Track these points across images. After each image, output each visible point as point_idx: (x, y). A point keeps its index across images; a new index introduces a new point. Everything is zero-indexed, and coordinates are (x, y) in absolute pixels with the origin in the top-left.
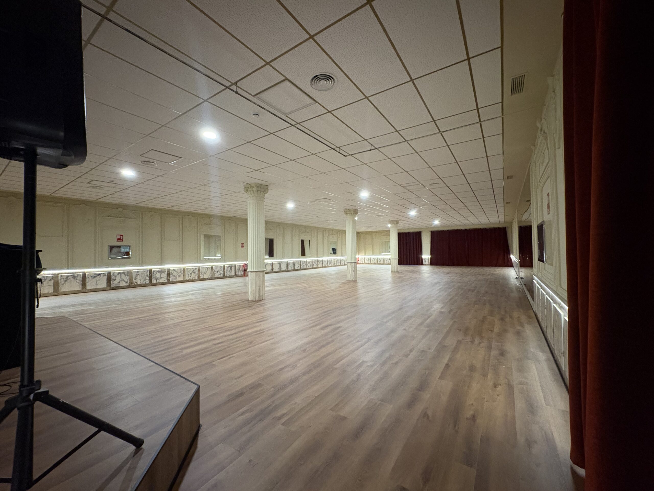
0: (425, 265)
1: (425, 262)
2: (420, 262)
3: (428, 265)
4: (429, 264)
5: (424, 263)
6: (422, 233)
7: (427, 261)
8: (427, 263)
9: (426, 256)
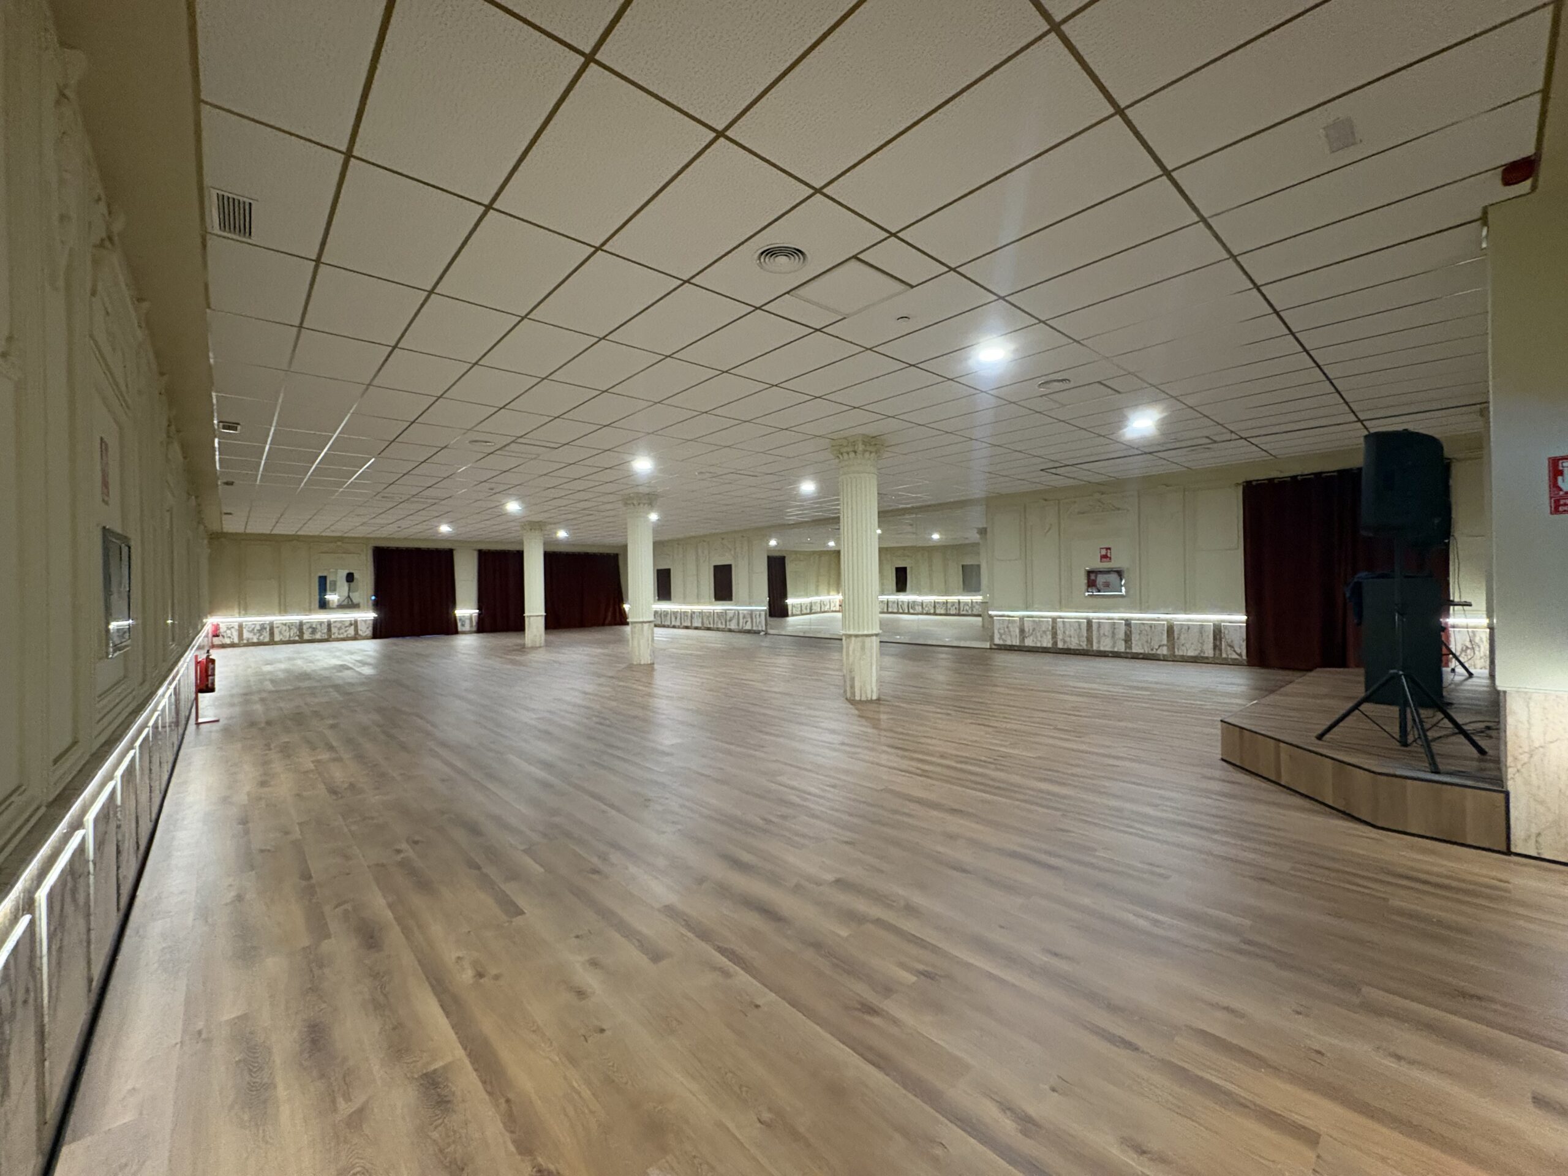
0: (464, 633)
1: (463, 625)
2: (450, 628)
3: (470, 632)
4: (474, 629)
5: (460, 628)
6: (455, 552)
7: (467, 622)
8: (467, 628)
9: (466, 611)
